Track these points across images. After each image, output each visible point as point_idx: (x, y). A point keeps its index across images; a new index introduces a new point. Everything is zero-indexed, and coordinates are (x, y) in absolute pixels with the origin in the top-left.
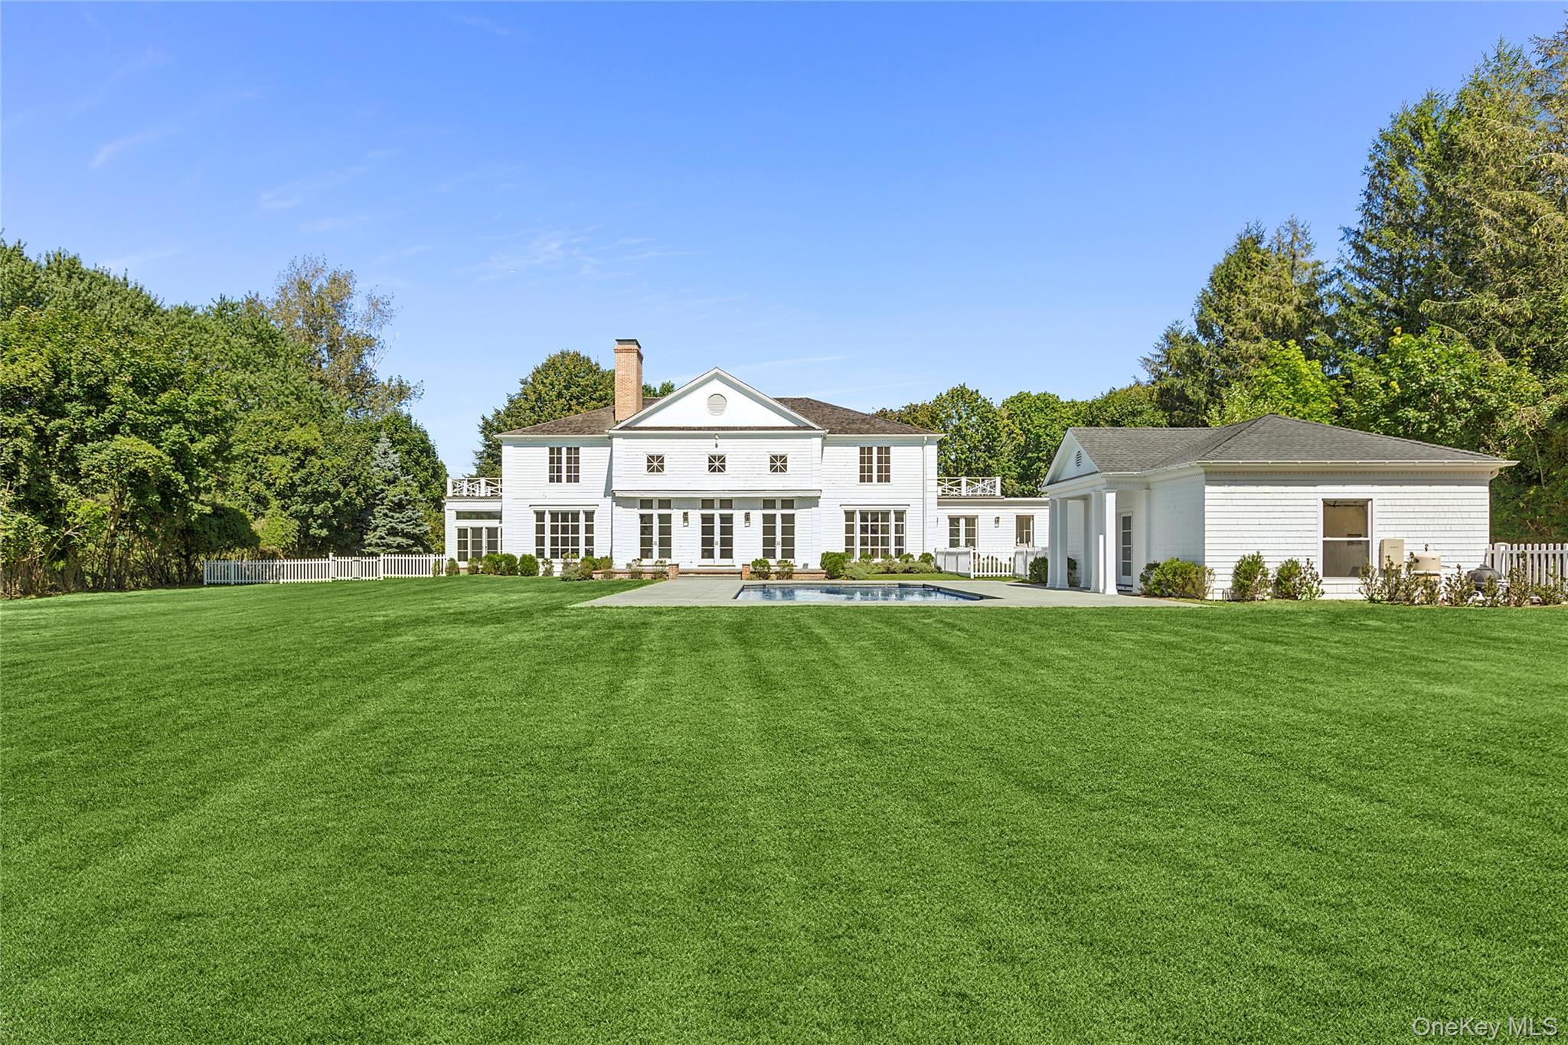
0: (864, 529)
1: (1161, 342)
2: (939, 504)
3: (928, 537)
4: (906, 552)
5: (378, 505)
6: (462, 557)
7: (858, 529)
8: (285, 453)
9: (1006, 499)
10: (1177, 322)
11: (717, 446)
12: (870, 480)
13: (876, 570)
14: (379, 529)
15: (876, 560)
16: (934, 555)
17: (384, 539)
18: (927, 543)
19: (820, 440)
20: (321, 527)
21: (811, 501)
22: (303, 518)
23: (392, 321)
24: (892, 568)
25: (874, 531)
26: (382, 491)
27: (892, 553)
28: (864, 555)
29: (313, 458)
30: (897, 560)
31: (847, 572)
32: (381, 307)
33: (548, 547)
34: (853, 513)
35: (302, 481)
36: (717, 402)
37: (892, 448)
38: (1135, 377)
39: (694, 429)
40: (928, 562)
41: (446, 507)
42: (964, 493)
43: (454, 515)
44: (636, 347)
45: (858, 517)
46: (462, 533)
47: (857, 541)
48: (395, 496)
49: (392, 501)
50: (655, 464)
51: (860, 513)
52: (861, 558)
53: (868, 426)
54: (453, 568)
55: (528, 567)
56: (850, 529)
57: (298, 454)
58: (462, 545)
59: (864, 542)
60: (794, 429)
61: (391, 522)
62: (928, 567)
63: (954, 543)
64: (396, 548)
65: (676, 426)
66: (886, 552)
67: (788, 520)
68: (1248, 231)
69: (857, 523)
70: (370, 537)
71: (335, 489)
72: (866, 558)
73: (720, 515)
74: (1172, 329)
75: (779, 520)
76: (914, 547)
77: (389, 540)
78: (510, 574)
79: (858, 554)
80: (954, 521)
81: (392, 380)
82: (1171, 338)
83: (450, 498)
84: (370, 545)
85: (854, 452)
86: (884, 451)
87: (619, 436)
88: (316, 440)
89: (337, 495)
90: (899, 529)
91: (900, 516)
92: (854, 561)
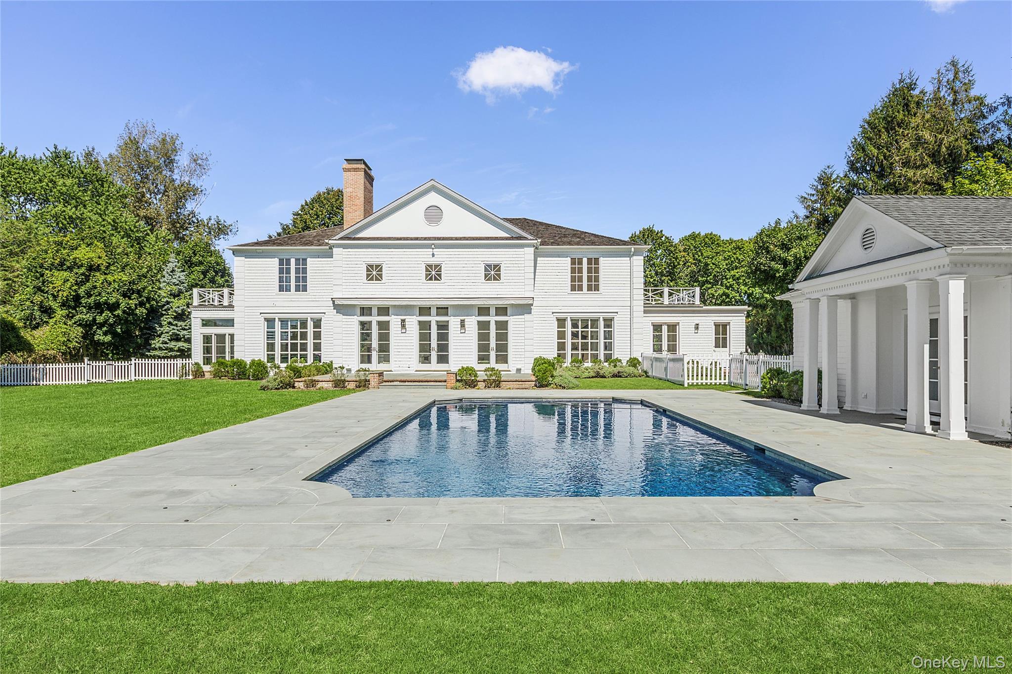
0: (575, 335)
1: (816, 184)
2: (645, 312)
3: (635, 342)
4: (614, 357)
5: (165, 314)
6: (207, 361)
7: (569, 335)
8: (70, 269)
9: (704, 307)
10: (828, 167)
11: (433, 255)
12: (580, 288)
13: (586, 374)
14: (163, 336)
15: (586, 365)
16: (640, 360)
17: (167, 343)
18: (634, 348)
19: (532, 249)
20: (105, 334)
21: (525, 308)
22: (88, 326)
23: (209, 173)
24: (601, 372)
25: (584, 337)
26: (168, 303)
27: (602, 357)
28: (575, 360)
29: (98, 274)
30: (606, 364)
31: (557, 380)
32: (199, 162)
33: (278, 352)
34: (565, 320)
35: (86, 294)
36: (433, 215)
37: (601, 259)
38: (794, 212)
39: (411, 239)
40: (635, 366)
41: (192, 316)
42: (666, 302)
43: (199, 322)
44: (363, 166)
45: (569, 324)
46: (207, 339)
47: (569, 347)
48: (179, 307)
49: (175, 311)
50: (374, 272)
51: (572, 320)
52: (572, 362)
53: (578, 239)
54: (198, 373)
55: (259, 371)
56: (561, 335)
57: (83, 270)
58: (207, 350)
59: (575, 347)
60: (507, 239)
61: (173, 329)
62: (636, 371)
63: (658, 349)
64: (177, 351)
65: (394, 236)
66: (595, 358)
67: (502, 326)
68: (901, 81)
69: (569, 329)
70: (156, 343)
71: (114, 300)
72: (577, 362)
73: (437, 322)
74: (825, 173)
75: (493, 327)
76: (621, 353)
77: (172, 344)
78: (239, 379)
79: (569, 359)
80: (657, 328)
81: (210, 219)
82: (825, 181)
83: (195, 307)
84: (155, 349)
85: (565, 263)
86: (594, 262)
87: (339, 246)
88: (100, 257)
89: (116, 305)
90: (608, 335)
91: (609, 323)
92: (566, 365)
